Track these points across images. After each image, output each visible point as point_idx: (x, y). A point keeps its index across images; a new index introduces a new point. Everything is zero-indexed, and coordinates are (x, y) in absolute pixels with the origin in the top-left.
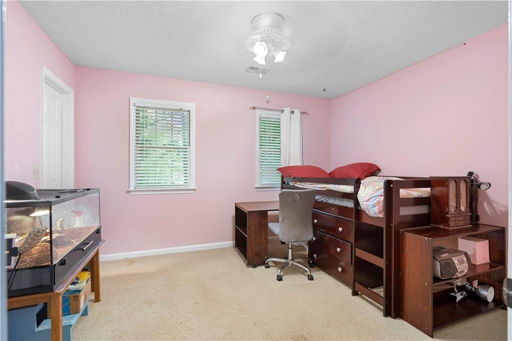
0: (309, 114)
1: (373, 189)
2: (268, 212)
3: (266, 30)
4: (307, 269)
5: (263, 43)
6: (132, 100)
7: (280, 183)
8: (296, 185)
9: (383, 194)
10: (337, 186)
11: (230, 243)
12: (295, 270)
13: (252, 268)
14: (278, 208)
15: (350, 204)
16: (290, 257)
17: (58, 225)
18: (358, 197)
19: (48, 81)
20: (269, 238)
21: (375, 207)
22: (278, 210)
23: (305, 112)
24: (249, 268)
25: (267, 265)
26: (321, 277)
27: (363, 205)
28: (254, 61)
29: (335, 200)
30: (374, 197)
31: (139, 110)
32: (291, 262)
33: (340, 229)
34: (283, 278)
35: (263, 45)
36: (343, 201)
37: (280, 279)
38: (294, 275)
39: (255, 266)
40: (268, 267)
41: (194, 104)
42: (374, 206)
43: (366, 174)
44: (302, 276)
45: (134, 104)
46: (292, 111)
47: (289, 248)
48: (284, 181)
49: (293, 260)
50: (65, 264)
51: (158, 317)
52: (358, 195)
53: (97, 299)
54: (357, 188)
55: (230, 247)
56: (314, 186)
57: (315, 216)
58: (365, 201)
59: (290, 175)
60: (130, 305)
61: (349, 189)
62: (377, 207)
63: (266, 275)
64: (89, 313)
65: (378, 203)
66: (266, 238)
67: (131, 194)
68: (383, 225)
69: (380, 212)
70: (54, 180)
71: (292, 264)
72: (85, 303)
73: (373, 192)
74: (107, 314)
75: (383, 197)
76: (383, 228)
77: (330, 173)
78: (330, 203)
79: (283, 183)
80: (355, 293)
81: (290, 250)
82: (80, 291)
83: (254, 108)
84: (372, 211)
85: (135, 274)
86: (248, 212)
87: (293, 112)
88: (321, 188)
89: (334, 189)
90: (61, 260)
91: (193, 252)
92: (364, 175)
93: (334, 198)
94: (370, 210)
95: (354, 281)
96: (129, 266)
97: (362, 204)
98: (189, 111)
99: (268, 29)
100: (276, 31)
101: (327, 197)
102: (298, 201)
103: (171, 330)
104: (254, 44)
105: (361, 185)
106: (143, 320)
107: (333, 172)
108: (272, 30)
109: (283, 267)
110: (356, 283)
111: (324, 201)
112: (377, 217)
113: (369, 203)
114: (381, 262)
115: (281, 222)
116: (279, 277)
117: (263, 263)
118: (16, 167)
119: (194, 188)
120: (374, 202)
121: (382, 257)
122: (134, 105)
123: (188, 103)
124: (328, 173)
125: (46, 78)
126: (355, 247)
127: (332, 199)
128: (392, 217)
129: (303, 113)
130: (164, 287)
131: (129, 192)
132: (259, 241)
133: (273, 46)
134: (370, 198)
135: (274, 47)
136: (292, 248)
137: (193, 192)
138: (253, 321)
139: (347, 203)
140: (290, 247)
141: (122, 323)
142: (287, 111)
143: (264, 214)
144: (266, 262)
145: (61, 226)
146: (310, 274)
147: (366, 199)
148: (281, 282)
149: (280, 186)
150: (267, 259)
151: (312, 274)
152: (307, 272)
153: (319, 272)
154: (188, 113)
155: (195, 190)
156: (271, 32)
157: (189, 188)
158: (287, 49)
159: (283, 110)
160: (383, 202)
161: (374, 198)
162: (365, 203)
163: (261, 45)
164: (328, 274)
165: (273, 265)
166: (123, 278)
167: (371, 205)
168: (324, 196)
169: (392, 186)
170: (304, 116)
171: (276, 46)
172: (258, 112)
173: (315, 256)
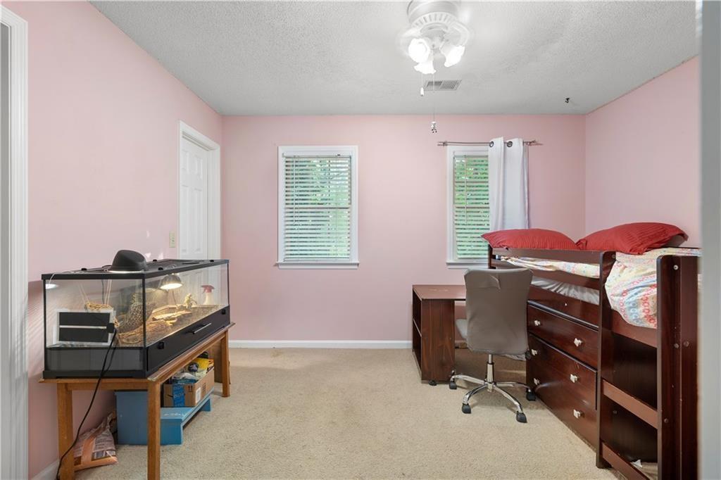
0: (541, 145)
1: (639, 271)
2: (456, 302)
3: (428, 19)
4: (516, 403)
5: (421, 40)
6: (282, 150)
7: (487, 256)
8: (509, 261)
9: (656, 283)
10: (572, 264)
11: (408, 344)
12: (497, 401)
13: (428, 385)
14: (465, 298)
15: (594, 298)
16: (490, 377)
17: (186, 300)
18: (606, 287)
19: (186, 136)
20: (456, 342)
21: (637, 307)
22: (464, 300)
23: (533, 142)
24: (425, 385)
25: (452, 384)
26: (543, 420)
27: (615, 302)
28: (415, 71)
29: (570, 288)
30: (637, 287)
31: (289, 161)
32: (490, 386)
33: (577, 342)
34: (472, 410)
35: (424, 44)
36: (583, 292)
37: (467, 410)
38: (494, 407)
39: (434, 383)
40: (454, 388)
41: (357, 147)
42: (635, 305)
43: (650, 243)
44: (509, 411)
45: (283, 154)
46: (508, 141)
47: (488, 363)
48: (493, 253)
49: (495, 384)
50: (163, 347)
51: (281, 432)
52: (606, 284)
53: (225, 394)
54: (606, 270)
55: (408, 349)
56: (535, 263)
57: (531, 313)
58: (617, 296)
59: (501, 245)
60: (256, 409)
61: (592, 270)
62: (642, 308)
63: (447, 398)
64: (212, 409)
65: (645, 300)
66: (452, 342)
67: (280, 267)
68: (655, 342)
69: (650, 319)
70: (199, 250)
71: (493, 390)
72: (203, 396)
73: (636, 279)
74: (228, 414)
75: (656, 290)
76: (655, 349)
77: (579, 241)
78: (562, 293)
79: (492, 257)
80: (603, 464)
81: (490, 367)
82: (195, 381)
83: (445, 144)
84: (632, 314)
85: (276, 370)
86: (423, 299)
87: (510, 144)
88: (546, 267)
89: (567, 270)
90: (160, 342)
91: (356, 350)
92: (645, 245)
93: (569, 285)
94: (627, 312)
95: (601, 441)
96: (273, 358)
97: (612, 300)
98: (350, 157)
99: (430, 16)
100: (443, 17)
101: (557, 283)
102: (497, 288)
103: (289, 453)
104: (408, 45)
105: (615, 264)
106: (262, 431)
107: (584, 239)
108: (436, 15)
109: (474, 390)
110: (604, 447)
111: (553, 290)
112: (642, 328)
113: (625, 298)
114: (653, 417)
115: (471, 319)
116: (466, 407)
117: (446, 380)
118: (148, 235)
119: (357, 262)
120: (635, 298)
121: (654, 406)
122: (283, 156)
123: (351, 146)
124: (575, 242)
125: (184, 133)
126: (602, 379)
127: (565, 287)
128: (678, 330)
129: (528, 144)
130: (302, 393)
131: (277, 265)
132: (440, 345)
133: (442, 40)
134: (628, 290)
135: (443, 42)
136: (492, 364)
137: (356, 267)
138: (402, 469)
139: (590, 295)
140: (490, 362)
141: (240, 429)
142: (499, 142)
143: (450, 303)
144: (452, 380)
145: (189, 301)
146: (520, 411)
147: (619, 291)
148: (468, 415)
149: (487, 261)
150: (453, 374)
151: (525, 411)
152: (515, 406)
153: (540, 411)
154: (349, 159)
155: (358, 264)
156: (435, 19)
157: (350, 262)
158: (466, 42)
159: (492, 142)
160: (655, 301)
161: (636, 290)
162: (616, 298)
163: (420, 43)
164: (559, 418)
165: (464, 386)
166: (261, 373)
167: (630, 303)
168: (552, 281)
169: (676, 267)
170: (532, 148)
171: (447, 40)
172: (450, 148)
173: (536, 381)
